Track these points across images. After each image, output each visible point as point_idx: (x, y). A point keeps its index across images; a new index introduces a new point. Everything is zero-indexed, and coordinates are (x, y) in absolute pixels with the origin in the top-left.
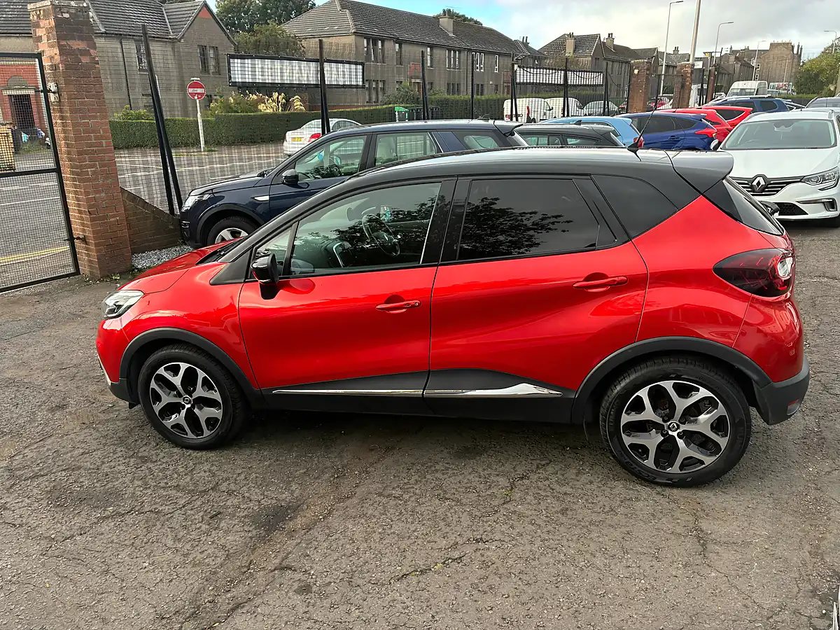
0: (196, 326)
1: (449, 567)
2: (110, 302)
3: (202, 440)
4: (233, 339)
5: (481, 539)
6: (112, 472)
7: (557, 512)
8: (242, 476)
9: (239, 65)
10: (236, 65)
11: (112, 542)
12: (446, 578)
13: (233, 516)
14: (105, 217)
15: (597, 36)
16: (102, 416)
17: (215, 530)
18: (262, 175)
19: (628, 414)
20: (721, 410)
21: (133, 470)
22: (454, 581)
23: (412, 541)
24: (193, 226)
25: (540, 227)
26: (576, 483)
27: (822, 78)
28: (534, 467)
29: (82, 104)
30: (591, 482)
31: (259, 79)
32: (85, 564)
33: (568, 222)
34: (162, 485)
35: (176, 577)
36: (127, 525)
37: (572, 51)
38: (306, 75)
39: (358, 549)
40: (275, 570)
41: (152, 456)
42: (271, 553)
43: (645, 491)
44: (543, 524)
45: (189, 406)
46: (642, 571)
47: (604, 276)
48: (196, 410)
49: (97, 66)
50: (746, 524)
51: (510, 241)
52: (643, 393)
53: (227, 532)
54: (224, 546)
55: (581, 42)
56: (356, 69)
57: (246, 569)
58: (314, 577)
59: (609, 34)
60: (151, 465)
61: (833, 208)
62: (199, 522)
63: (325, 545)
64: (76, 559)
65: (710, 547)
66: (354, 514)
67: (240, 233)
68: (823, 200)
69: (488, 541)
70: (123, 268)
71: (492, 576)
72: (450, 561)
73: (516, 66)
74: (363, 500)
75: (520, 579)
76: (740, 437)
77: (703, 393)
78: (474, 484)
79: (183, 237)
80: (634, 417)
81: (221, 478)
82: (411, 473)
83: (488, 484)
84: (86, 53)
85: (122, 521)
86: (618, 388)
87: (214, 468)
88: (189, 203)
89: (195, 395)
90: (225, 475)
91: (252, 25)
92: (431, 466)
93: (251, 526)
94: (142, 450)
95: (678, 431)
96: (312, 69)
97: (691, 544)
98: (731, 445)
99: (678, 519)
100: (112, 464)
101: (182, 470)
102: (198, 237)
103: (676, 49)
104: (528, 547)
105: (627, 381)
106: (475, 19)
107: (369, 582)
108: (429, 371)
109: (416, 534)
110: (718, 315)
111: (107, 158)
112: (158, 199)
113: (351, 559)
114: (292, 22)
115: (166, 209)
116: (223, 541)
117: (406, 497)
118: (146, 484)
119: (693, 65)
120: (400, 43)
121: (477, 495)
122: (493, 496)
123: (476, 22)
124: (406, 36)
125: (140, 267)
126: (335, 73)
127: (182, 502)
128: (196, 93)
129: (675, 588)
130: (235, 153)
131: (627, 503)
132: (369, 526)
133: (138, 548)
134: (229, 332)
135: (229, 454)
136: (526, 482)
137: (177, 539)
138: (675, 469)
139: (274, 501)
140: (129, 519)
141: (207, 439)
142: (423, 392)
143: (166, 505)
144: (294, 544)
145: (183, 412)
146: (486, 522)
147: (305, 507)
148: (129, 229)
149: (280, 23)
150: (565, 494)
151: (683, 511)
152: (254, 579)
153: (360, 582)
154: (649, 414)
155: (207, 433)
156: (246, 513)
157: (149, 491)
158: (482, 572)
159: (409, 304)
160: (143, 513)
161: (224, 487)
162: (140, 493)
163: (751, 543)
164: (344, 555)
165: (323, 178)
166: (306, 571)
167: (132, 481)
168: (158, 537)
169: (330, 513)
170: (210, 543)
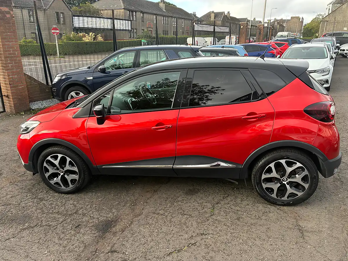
0: (65, 137)
1: (191, 248)
2: (23, 126)
3: (69, 190)
4: (83, 142)
5: (203, 233)
6: (26, 206)
7: (235, 219)
8: (89, 206)
9: (77, 19)
10: (76, 19)
11: (29, 241)
12: (190, 254)
13: (86, 226)
14: (17, 86)
15: (223, 13)
16: (19, 179)
17: (78, 234)
18: (89, 68)
19: (265, 175)
20: (306, 172)
21: (36, 205)
22: (194, 255)
23: (171, 236)
24: (58, 90)
25: (211, 92)
26: (241, 205)
27: (313, 31)
28: (222, 198)
29: (6, 35)
30: (248, 205)
31: (86, 26)
32: (17, 252)
33: (223, 90)
34: (51, 212)
35: (61, 258)
36: (35, 233)
37: (213, 19)
38: (106, 25)
39: (147, 240)
40: (108, 253)
41: (45, 197)
42: (106, 244)
43: (272, 208)
44: (230, 225)
45: (63, 174)
46: (278, 247)
47: (255, 114)
48: (66, 176)
49: (13, 19)
50: (318, 223)
51: (199, 98)
52: (272, 165)
53: (84, 234)
54: (83, 242)
55: (217, 15)
56: (128, 23)
57: (94, 253)
58: (128, 256)
59: (228, 12)
60: (44, 202)
61: (327, 83)
62: (70, 230)
63: (132, 239)
64: (12, 250)
65: (305, 234)
66: (143, 223)
67: (79, 93)
68: (324, 80)
69: (206, 234)
70: (25, 109)
71: (211, 252)
72: (191, 245)
73: (194, 23)
74: (147, 216)
75: (224, 252)
76: (314, 183)
77: (299, 165)
78: (196, 207)
79: (53, 95)
80: (268, 176)
81: (79, 207)
82: (167, 203)
83: (203, 207)
84: (8, 13)
85: (33, 231)
86: (261, 163)
87: (75, 203)
88: (56, 80)
89: (65, 169)
90: (81, 206)
91: (79, 4)
92: (176, 199)
93: (95, 231)
94: (40, 194)
95: (287, 181)
96: (109, 22)
97: (296, 233)
98: (310, 187)
99: (289, 221)
100: (26, 202)
101: (60, 204)
102: (60, 95)
103: (255, 19)
104: (225, 237)
105: (265, 159)
106: (174, 4)
107: (154, 257)
108: (176, 156)
109: (173, 232)
110: (300, 129)
111: (18, 60)
112: (41, 78)
113: (144, 246)
114: (96, 3)
115: (45, 83)
116: (82, 239)
117: (166, 214)
118: (43, 211)
119: (264, 25)
120: (143, 13)
121: (198, 212)
122: (205, 212)
123: (174, 5)
124: (145, 10)
125: (33, 108)
126: (119, 24)
127: (61, 220)
128: (55, 32)
129: (294, 254)
130: (71, 58)
131: (265, 214)
132: (151, 229)
133: (41, 244)
134: (81, 140)
135: (82, 195)
136: (220, 205)
137: (60, 239)
138: (285, 198)
139: (105, 218)
140: (36, 229)
141: (72, 189)
142: (173, 166)
143: (53, 222)
144: (117, 239)
145: (60, 177)
146: (204, 225)
147: (120, 220)
148: (28, 92)
149: (91, 3)
150: (237, 210)
151: (290, 217)
152: (99, 258)
153: (150, 257)
154: (274, 174)
155: (71, 186)
156: (92, 224)
157: (45, 215)
158: (206, 250)
159: (167, 126)
160: (42, 226)
161: (80, 212)
162: (40, 216)
163: (322, 231)
164: (141, 244)
165: (116, 69)
166: (124, 253)
167: (36, 210)
168: (51, 238)
169: (132, 223)
170: (76, 240)
